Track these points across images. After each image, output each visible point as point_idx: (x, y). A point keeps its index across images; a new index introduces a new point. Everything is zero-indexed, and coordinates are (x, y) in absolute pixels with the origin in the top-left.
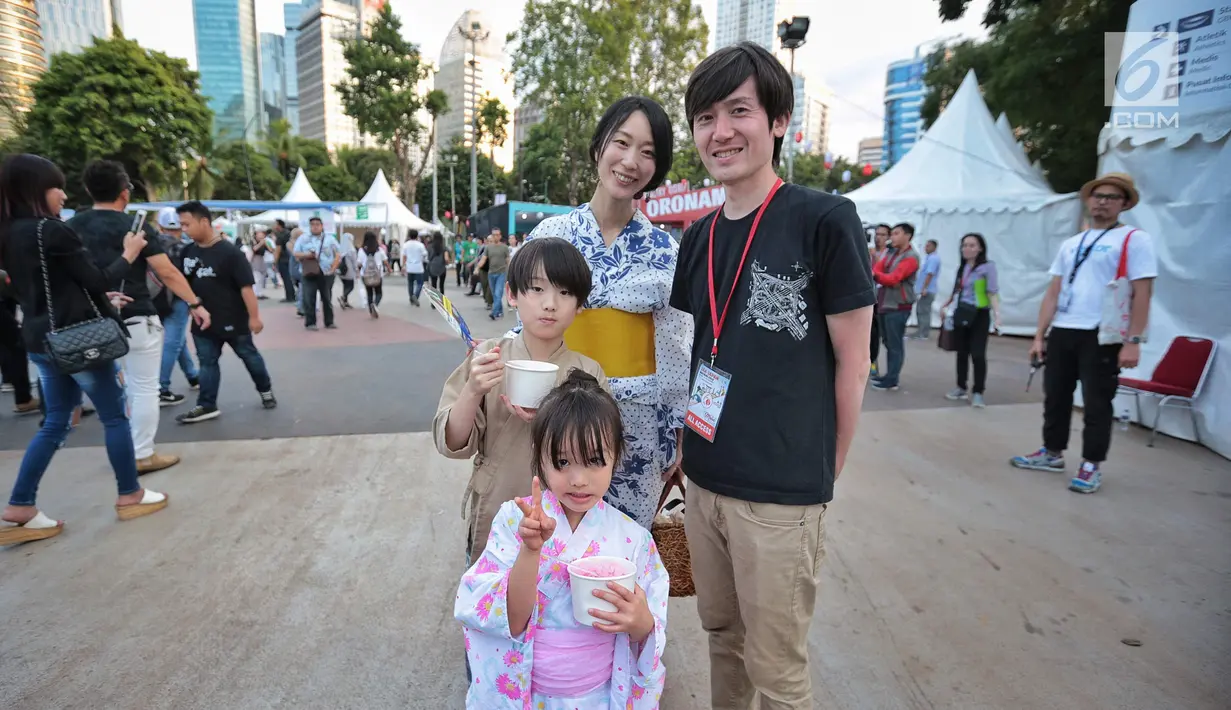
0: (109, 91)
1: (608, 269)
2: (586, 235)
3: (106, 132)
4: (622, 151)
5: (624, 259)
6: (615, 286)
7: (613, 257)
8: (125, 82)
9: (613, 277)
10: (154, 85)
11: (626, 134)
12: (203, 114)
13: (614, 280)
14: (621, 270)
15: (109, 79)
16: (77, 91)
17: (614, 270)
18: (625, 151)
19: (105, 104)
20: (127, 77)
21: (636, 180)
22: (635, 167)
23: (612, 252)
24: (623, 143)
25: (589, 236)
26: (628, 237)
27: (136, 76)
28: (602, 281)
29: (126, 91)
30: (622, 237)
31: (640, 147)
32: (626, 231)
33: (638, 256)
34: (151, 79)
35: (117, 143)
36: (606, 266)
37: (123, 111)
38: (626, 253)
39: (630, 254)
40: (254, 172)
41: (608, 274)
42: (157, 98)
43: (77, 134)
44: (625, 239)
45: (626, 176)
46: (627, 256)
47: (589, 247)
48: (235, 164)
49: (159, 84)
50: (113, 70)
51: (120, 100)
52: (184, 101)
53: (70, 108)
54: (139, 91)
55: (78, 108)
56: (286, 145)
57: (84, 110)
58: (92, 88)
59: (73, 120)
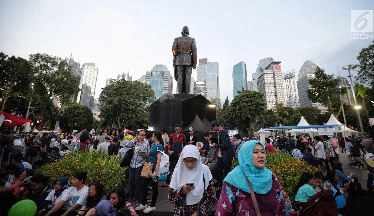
0: (247, 102)
3: (246, 111)
15: (247, 99)
16: (240, 103)
19: (246, 105)
20: (250, 98)
29: (249, 101)
37: (250, 106)
40: (275, 117)
43: (240, 112)
48: (270, 116)
49: (257, 98)
50: (248, 97)
51: (249, 104)
52: (261, 101)
53: (240, 107)
54: (253, 101)
55: (241, 107)
56: (282, 109)
57: (242, 107)
58: (244, 102)
59: (240, 109)
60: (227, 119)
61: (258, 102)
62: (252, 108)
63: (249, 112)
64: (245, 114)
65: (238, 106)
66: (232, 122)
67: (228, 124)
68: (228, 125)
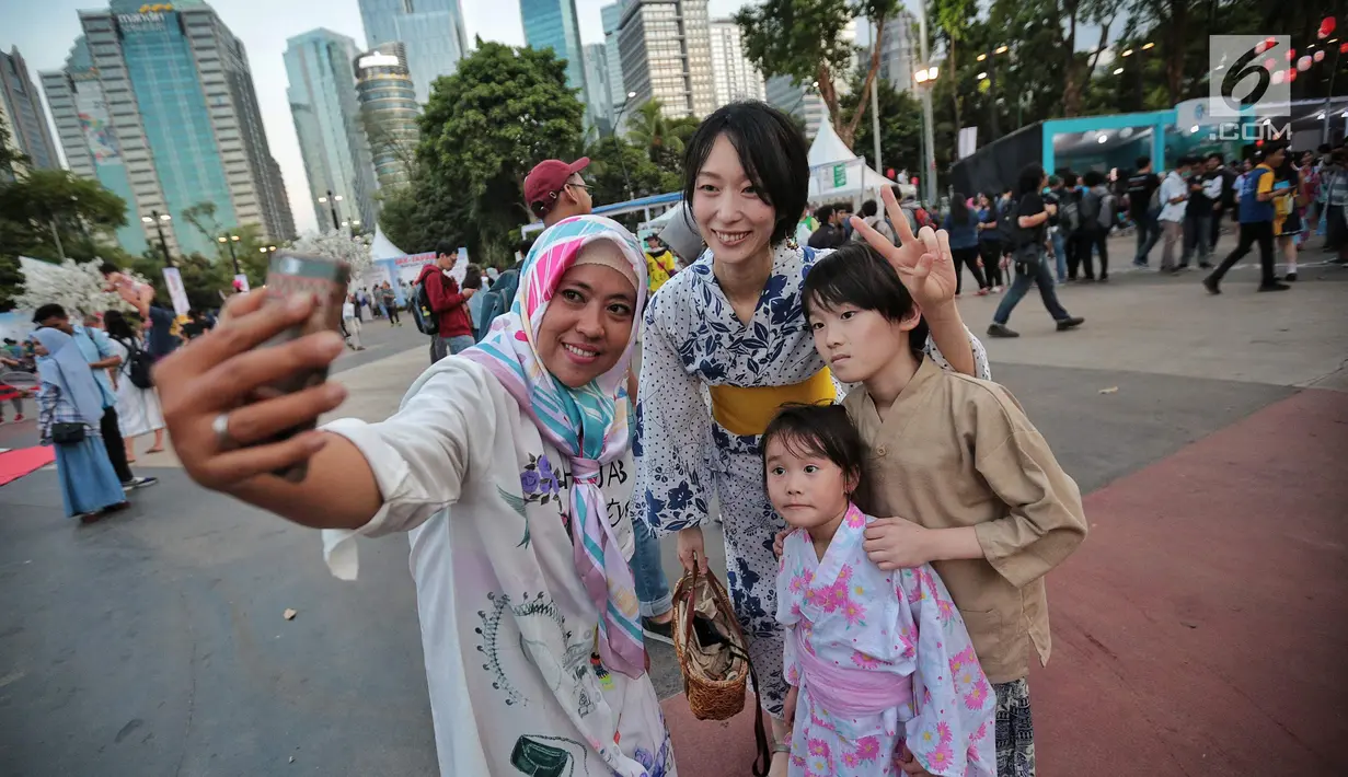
0: (485, 104)
1: (754, 353)
2: (717, 320)
3: (485, 153)
4: (712, 201)
5: (772, 336)
6: (770, 370)
7: (756, 338)
8: (499, 90)
9: (763, 361)
10: (525, 86)
11: (710, 175)
12: (575, 108)
13: (766, 365)
14: (772, 350)
15: (482, 90)
16: (455, 113)
17: (762, 353)
18: (718, 199)
19: (482, 119)
20: (500, 83)
21: (749, 232)
22: (738, 217)
23: (753, 332)
24: (710, 188)
25: (722, 322)
26: (769, 307)
27: (507, 80)
28: (750, 368)
29: (498, 101)
30: (762, 309)
31: (736, 185)
32: (764, 299)
33: (790, 324)
34: (521, 78)
35: (498, 162)
36: (751, 351)
37: (500, 124)
38: (773, 327)
39: (778, 327)
40: (630, 169)
41: (756, 359)
42: (531, 99)
43: (460, 162)
44: (766, 311)
45: (730, 234)
46: (775, 331)
47: (725, 336)
48: (609, 164)
49: (531, 83)
50: (487, 79)
51: (496, 112)
52: (555, 98)
53: (453, 133)
54: (513, 96)
55: (459, 131)
56: (659, 131)
57: (465, 131)
58: (469, 105)
59: (456, 146)
60: (434, 201)
61: (536, 97)
62: (512, 132)
63: (498, 156)
64: (483, 170)
65: (447, 126)
66: (461, 214)
67: (441, 223)
68: (442, 228)
